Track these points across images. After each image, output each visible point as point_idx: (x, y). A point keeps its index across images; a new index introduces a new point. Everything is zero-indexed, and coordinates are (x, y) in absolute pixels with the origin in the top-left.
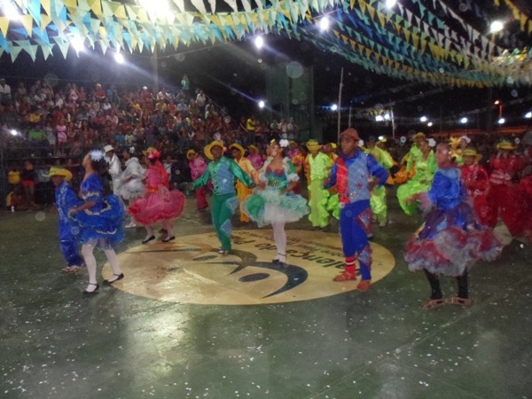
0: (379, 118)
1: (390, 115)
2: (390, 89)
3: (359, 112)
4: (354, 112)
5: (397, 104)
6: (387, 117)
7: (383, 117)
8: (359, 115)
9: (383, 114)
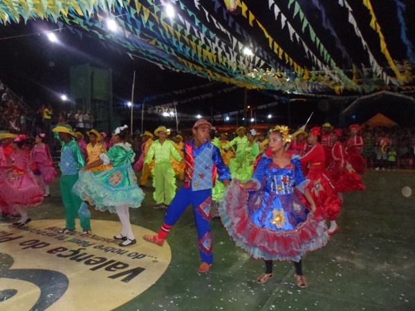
0: (165, 114)
1: (174, 112)
2: (174, 92)
3: (149, 109)
4: (146, 109)
5: (179, 104)
6: (172, 114)
7: (169, 113)
8: (149, 111)
9: (168, 111)
